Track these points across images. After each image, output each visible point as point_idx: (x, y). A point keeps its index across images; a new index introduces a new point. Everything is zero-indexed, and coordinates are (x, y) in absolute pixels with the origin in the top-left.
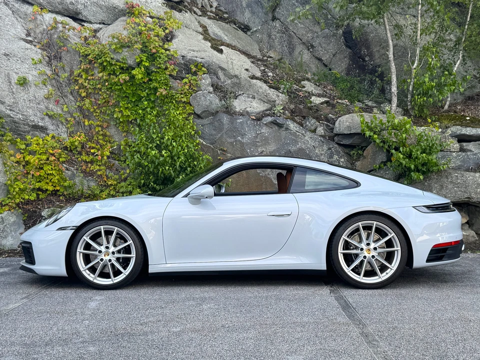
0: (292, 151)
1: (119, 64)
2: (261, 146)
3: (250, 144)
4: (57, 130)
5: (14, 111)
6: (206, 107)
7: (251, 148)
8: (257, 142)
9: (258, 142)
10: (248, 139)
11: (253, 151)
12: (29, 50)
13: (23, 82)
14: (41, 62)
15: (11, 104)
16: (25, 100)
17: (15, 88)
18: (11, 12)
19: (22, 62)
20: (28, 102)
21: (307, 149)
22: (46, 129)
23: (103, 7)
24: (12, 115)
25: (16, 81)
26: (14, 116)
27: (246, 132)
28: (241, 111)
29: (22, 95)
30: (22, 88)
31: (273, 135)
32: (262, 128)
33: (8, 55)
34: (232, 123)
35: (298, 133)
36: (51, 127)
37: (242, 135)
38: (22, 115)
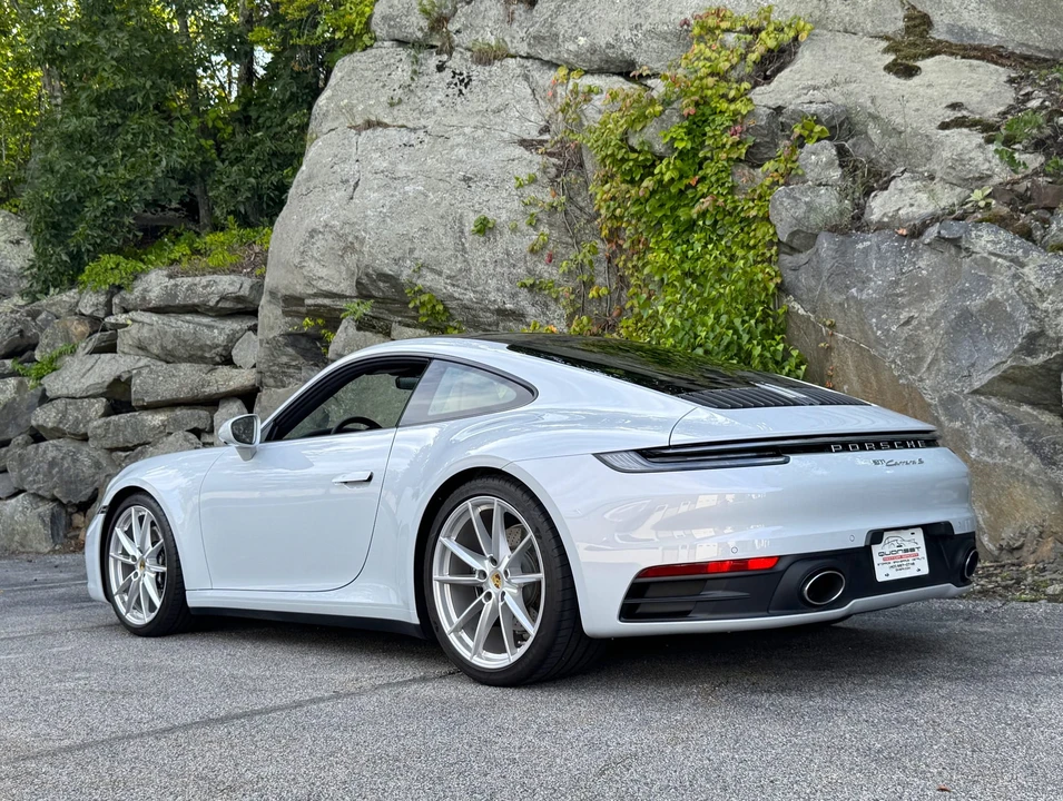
0: (974, 309)
1: (633, 156)
2: (910, 304)
3: (879, 302)
4: (545, 314)
5: (458, 286)
6: (794, 221)
7: (881, 313)
8: (897, 295)
9: (902, 295)
10: (874, 292)
11: (886, 320)
12: (516, 161)
13: (484, 228)
14: (533, 180)
15: (453, 274)
16: (486, 262)
17: (470, 240)
18: (530, 91)
19: (497, 187)
20: (492, 267)
21: (1007, 300)
22: (523, 315)
23: (669, 37)
24: (456, 295)
25: (472, 228)
26: (461, 297)
27: (872, 272)
28: (886, 220)
29: (482, 254)
30: (482, 239)
31: (943, 271)
32: (920, 257)
33: (470, 179)
34: (843, 254)
35: (993, 259)
36: (531, 311)
37: (864, 282)
38: (474, 292)
